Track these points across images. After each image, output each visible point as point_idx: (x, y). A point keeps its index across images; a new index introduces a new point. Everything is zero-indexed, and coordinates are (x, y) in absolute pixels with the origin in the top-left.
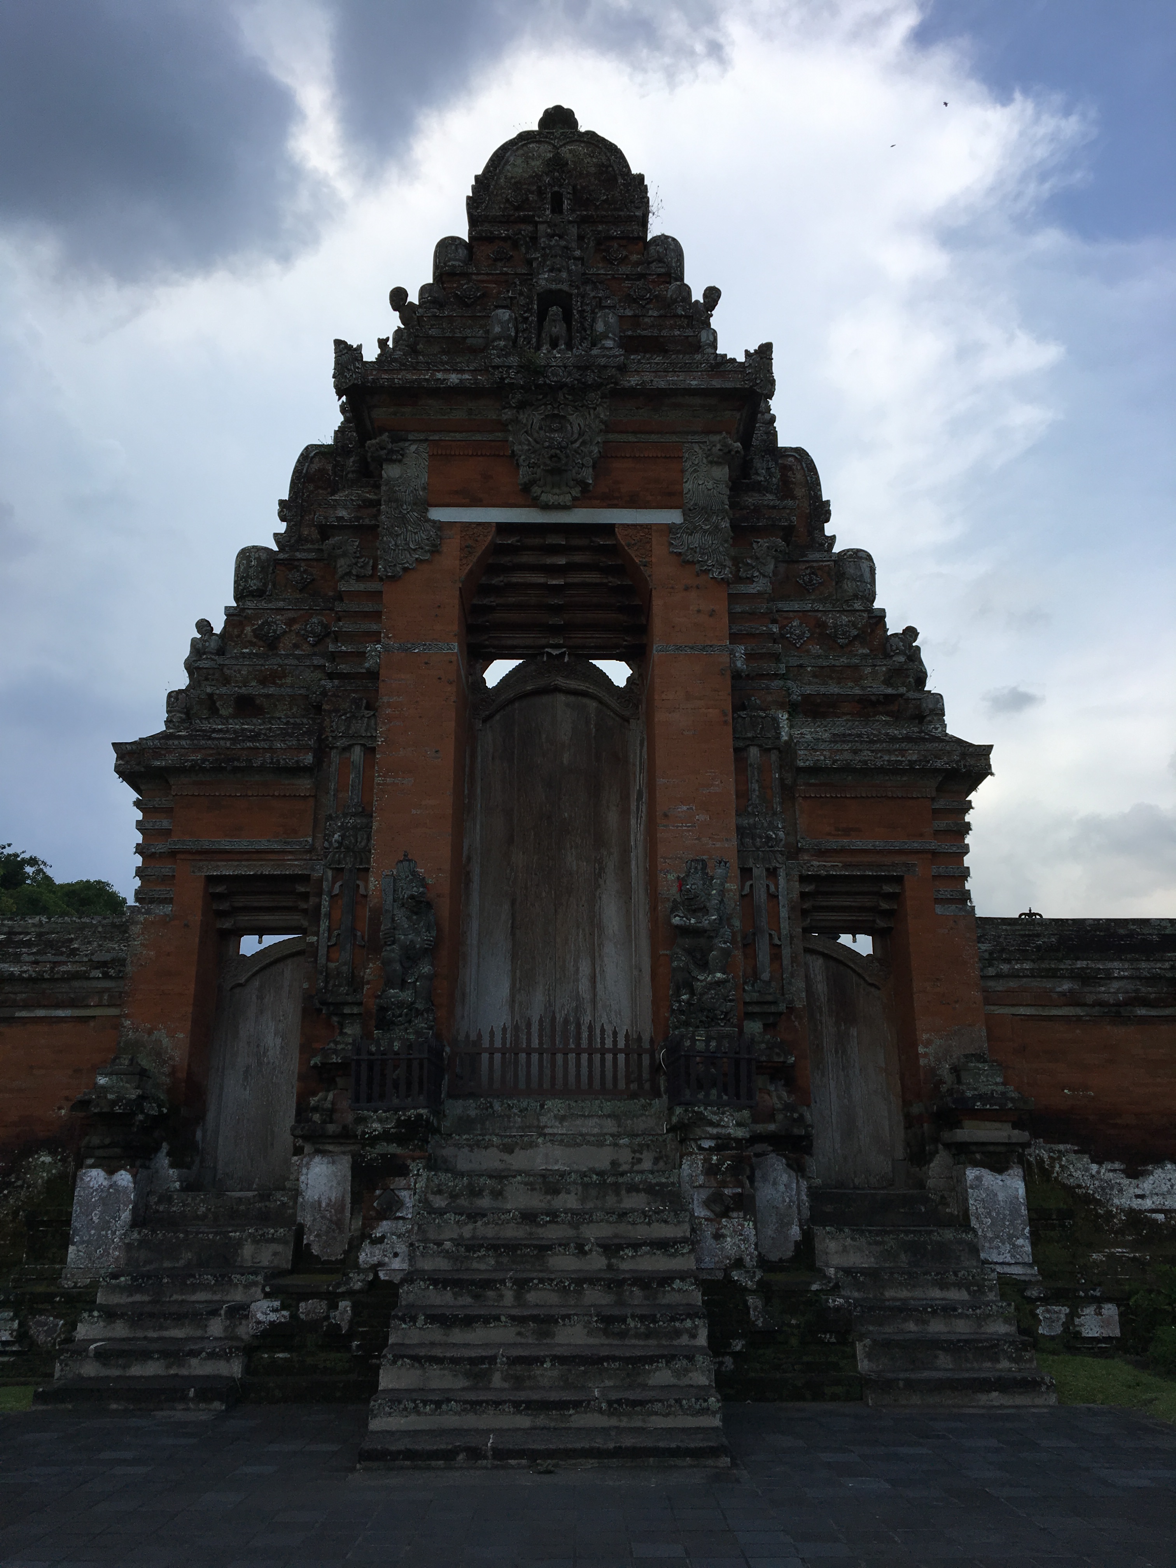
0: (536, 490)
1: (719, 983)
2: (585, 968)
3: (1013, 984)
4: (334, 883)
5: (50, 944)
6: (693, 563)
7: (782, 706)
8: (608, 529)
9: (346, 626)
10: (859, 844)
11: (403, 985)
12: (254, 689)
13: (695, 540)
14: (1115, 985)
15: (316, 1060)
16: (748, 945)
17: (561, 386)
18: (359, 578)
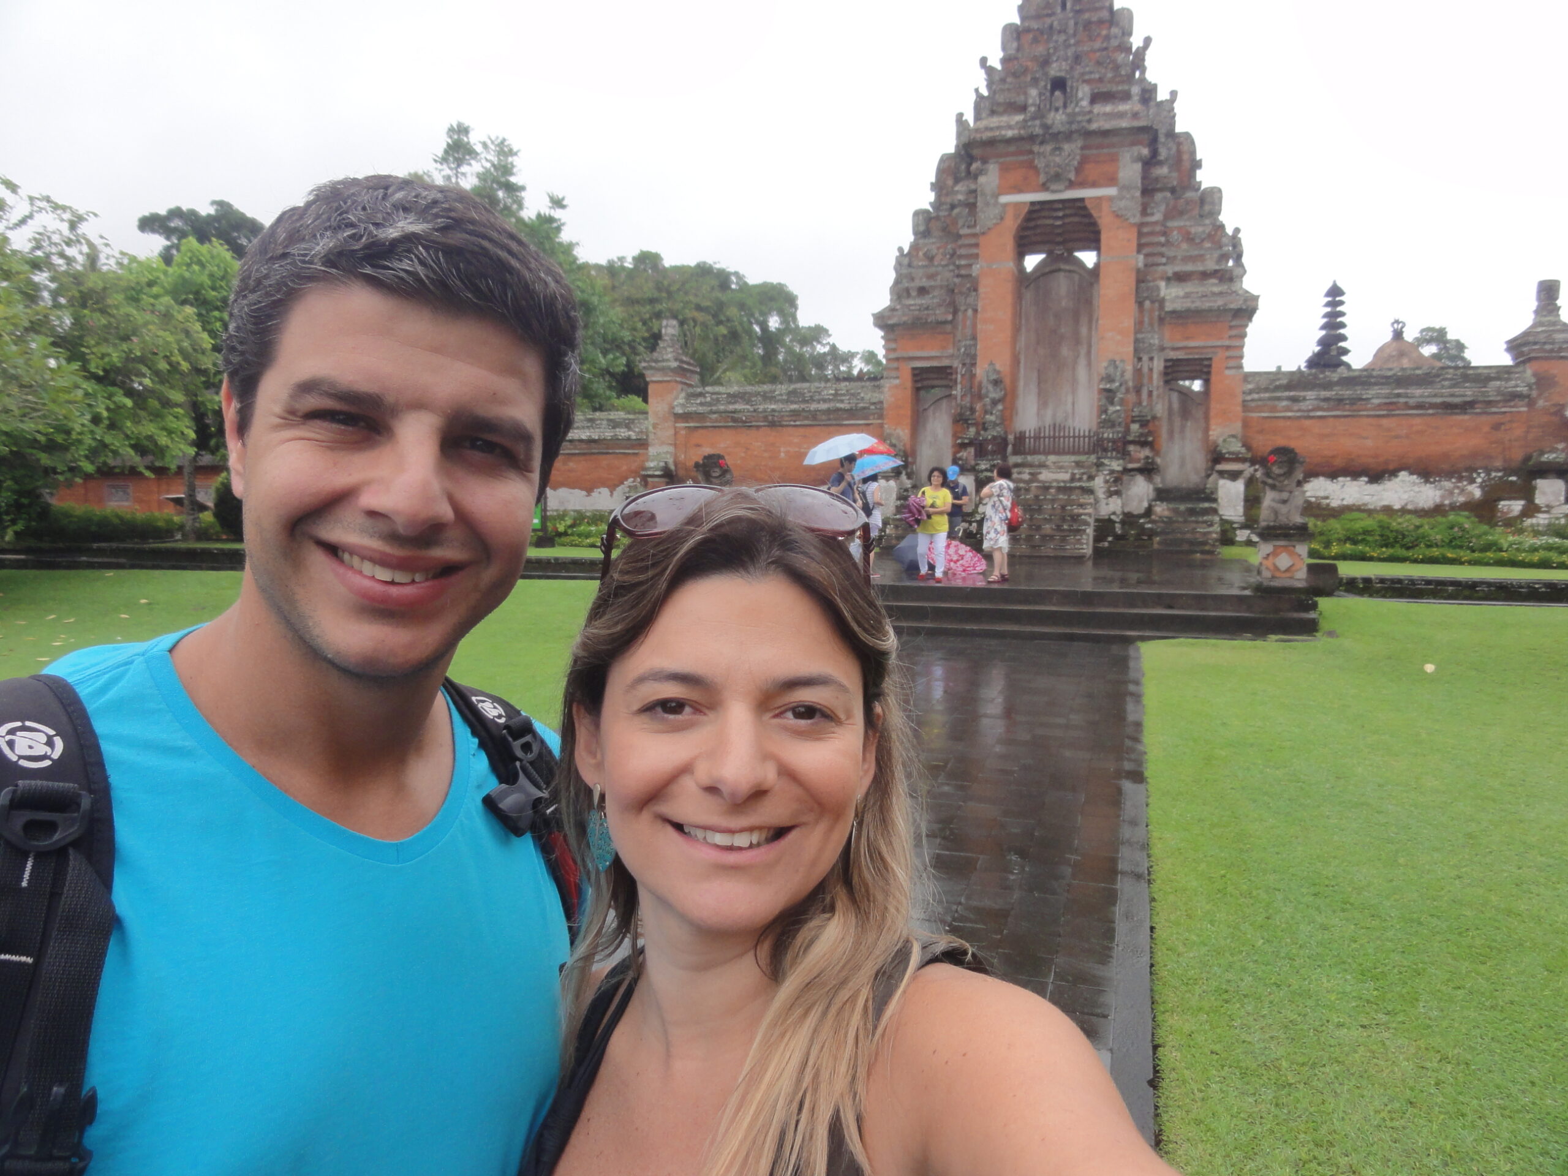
0: (1048, 184)
1: (1118, 411)
2: (1070, 399)
3: (1260, 403)
4: (962, 368)
5: (852, 395)
6: (1122, 216)
7: (1162, 278)
8: (1082, 200)
9: (963, 251)
10: (1192, 344)
11: (991, 414)
12: (924, 283)
13: (1122, 204)
14: (1308, 403)
15: (959, 441)
16: (1138, 391)
17: (1059, 133)
18: (969, 227)
